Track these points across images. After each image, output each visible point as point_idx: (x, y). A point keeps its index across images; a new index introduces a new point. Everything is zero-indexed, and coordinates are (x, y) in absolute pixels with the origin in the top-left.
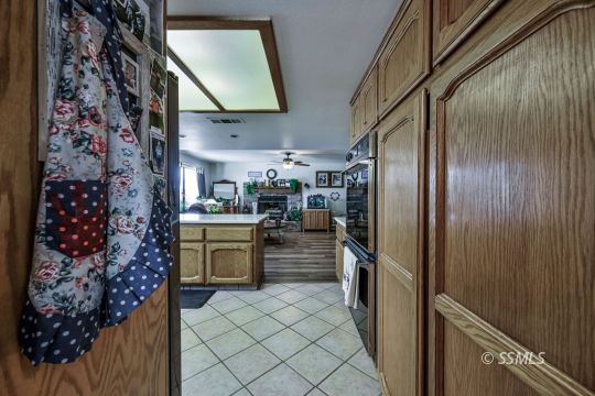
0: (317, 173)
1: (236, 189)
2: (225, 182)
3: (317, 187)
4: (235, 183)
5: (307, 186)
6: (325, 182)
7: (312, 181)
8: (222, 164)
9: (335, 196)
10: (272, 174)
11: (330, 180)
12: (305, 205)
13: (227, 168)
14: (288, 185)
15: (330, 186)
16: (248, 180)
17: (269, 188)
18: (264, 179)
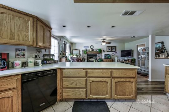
0: (107, 47)
1: (80, 52)
2: (76, 50)
3: (107, 51)
4: (79, 50)
5: (104, 51)
6: (110, 50)
7: (105, 49)
8: (75, 44)
9: (113, 54)
10: (92, 47)
11: (111, 49)
12: (103, 57)
13: (77, 45)
14: (98, 51)
15: (111, 51)
16: (84, 49)
17: (91, 52)
18: (89, 49)
